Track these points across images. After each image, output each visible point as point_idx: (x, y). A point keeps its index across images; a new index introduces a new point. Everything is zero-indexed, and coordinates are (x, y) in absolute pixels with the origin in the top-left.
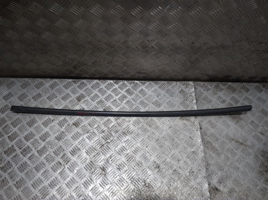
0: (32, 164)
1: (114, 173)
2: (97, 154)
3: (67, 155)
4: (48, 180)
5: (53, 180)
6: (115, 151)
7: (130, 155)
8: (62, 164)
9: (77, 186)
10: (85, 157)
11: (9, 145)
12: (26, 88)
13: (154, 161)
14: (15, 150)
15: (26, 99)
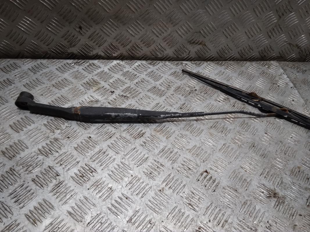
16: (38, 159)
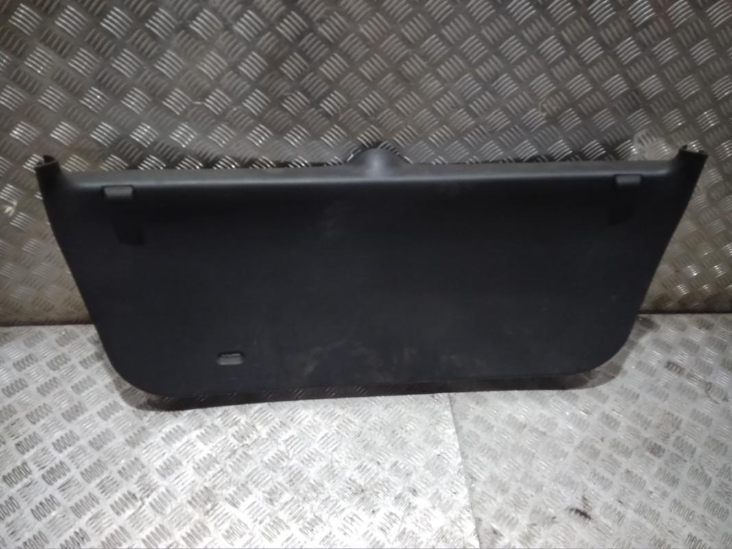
0: (66, 500)
1: (259, 511)
2: (219, 472)
3: (150, 477)
4: (101, 533)
5: (114, 533)
6: (262, 461)
7: (296, 469)
8: (138, 496)
9: (170, 542)
10: (192, 479)
11: (16, 461)
12: (67, 344)
13: (350, 479)
14: (30, 472)
15: (65, 366)
16: (125, 450)
